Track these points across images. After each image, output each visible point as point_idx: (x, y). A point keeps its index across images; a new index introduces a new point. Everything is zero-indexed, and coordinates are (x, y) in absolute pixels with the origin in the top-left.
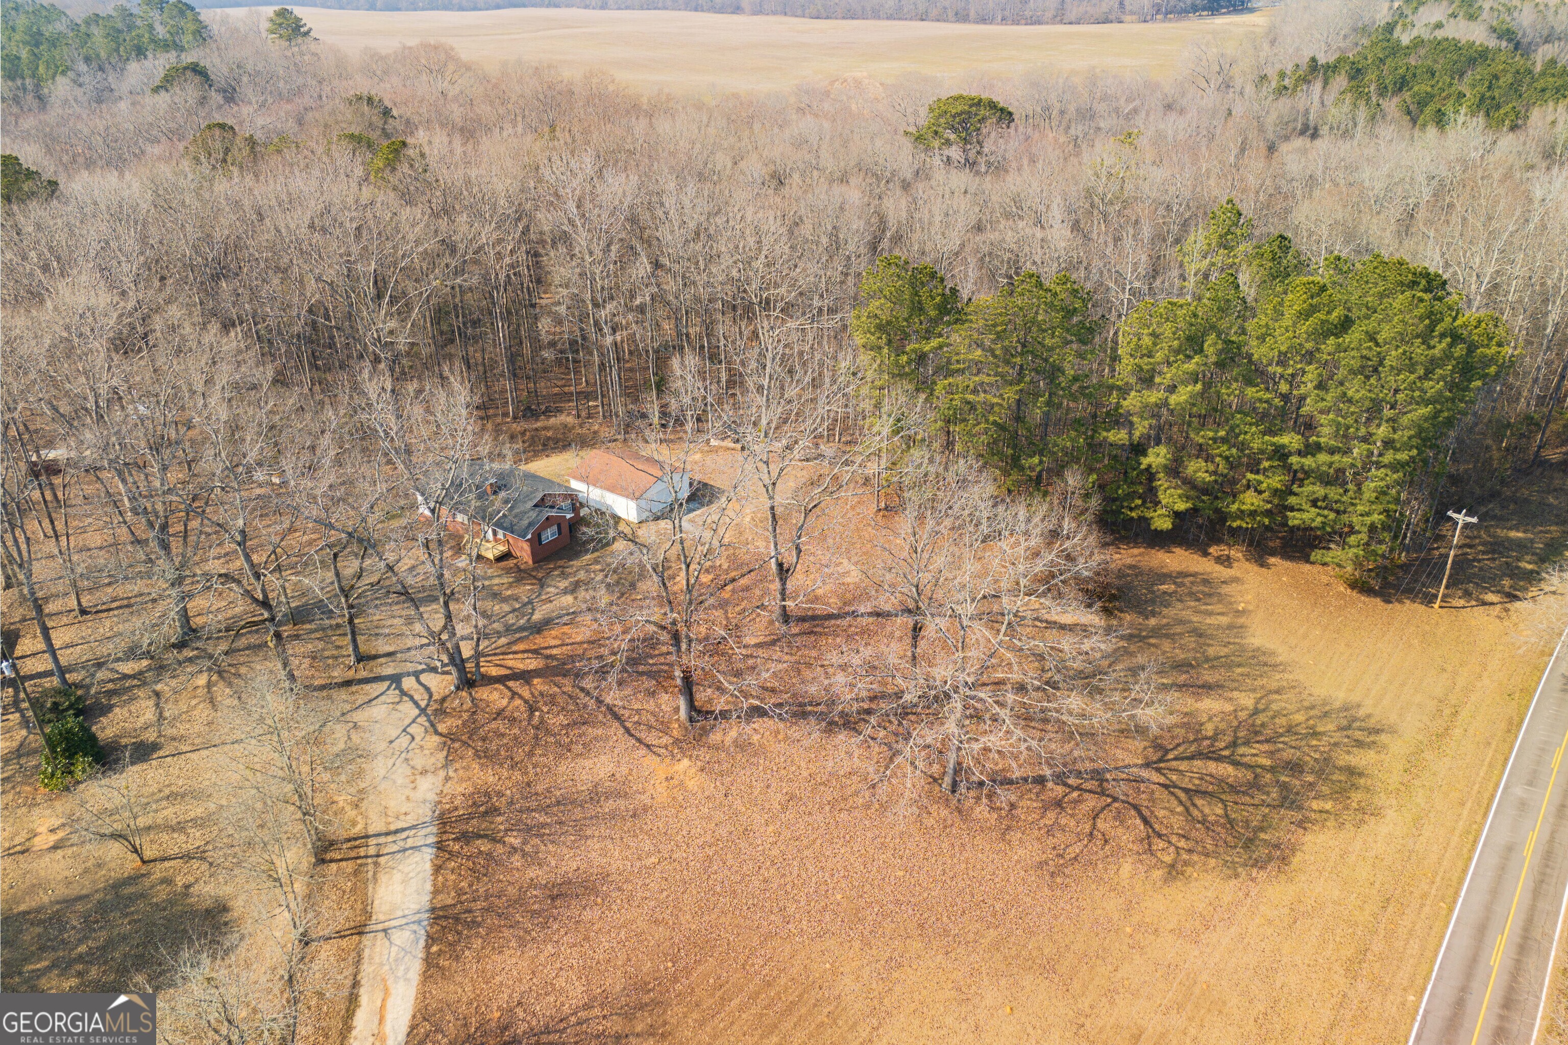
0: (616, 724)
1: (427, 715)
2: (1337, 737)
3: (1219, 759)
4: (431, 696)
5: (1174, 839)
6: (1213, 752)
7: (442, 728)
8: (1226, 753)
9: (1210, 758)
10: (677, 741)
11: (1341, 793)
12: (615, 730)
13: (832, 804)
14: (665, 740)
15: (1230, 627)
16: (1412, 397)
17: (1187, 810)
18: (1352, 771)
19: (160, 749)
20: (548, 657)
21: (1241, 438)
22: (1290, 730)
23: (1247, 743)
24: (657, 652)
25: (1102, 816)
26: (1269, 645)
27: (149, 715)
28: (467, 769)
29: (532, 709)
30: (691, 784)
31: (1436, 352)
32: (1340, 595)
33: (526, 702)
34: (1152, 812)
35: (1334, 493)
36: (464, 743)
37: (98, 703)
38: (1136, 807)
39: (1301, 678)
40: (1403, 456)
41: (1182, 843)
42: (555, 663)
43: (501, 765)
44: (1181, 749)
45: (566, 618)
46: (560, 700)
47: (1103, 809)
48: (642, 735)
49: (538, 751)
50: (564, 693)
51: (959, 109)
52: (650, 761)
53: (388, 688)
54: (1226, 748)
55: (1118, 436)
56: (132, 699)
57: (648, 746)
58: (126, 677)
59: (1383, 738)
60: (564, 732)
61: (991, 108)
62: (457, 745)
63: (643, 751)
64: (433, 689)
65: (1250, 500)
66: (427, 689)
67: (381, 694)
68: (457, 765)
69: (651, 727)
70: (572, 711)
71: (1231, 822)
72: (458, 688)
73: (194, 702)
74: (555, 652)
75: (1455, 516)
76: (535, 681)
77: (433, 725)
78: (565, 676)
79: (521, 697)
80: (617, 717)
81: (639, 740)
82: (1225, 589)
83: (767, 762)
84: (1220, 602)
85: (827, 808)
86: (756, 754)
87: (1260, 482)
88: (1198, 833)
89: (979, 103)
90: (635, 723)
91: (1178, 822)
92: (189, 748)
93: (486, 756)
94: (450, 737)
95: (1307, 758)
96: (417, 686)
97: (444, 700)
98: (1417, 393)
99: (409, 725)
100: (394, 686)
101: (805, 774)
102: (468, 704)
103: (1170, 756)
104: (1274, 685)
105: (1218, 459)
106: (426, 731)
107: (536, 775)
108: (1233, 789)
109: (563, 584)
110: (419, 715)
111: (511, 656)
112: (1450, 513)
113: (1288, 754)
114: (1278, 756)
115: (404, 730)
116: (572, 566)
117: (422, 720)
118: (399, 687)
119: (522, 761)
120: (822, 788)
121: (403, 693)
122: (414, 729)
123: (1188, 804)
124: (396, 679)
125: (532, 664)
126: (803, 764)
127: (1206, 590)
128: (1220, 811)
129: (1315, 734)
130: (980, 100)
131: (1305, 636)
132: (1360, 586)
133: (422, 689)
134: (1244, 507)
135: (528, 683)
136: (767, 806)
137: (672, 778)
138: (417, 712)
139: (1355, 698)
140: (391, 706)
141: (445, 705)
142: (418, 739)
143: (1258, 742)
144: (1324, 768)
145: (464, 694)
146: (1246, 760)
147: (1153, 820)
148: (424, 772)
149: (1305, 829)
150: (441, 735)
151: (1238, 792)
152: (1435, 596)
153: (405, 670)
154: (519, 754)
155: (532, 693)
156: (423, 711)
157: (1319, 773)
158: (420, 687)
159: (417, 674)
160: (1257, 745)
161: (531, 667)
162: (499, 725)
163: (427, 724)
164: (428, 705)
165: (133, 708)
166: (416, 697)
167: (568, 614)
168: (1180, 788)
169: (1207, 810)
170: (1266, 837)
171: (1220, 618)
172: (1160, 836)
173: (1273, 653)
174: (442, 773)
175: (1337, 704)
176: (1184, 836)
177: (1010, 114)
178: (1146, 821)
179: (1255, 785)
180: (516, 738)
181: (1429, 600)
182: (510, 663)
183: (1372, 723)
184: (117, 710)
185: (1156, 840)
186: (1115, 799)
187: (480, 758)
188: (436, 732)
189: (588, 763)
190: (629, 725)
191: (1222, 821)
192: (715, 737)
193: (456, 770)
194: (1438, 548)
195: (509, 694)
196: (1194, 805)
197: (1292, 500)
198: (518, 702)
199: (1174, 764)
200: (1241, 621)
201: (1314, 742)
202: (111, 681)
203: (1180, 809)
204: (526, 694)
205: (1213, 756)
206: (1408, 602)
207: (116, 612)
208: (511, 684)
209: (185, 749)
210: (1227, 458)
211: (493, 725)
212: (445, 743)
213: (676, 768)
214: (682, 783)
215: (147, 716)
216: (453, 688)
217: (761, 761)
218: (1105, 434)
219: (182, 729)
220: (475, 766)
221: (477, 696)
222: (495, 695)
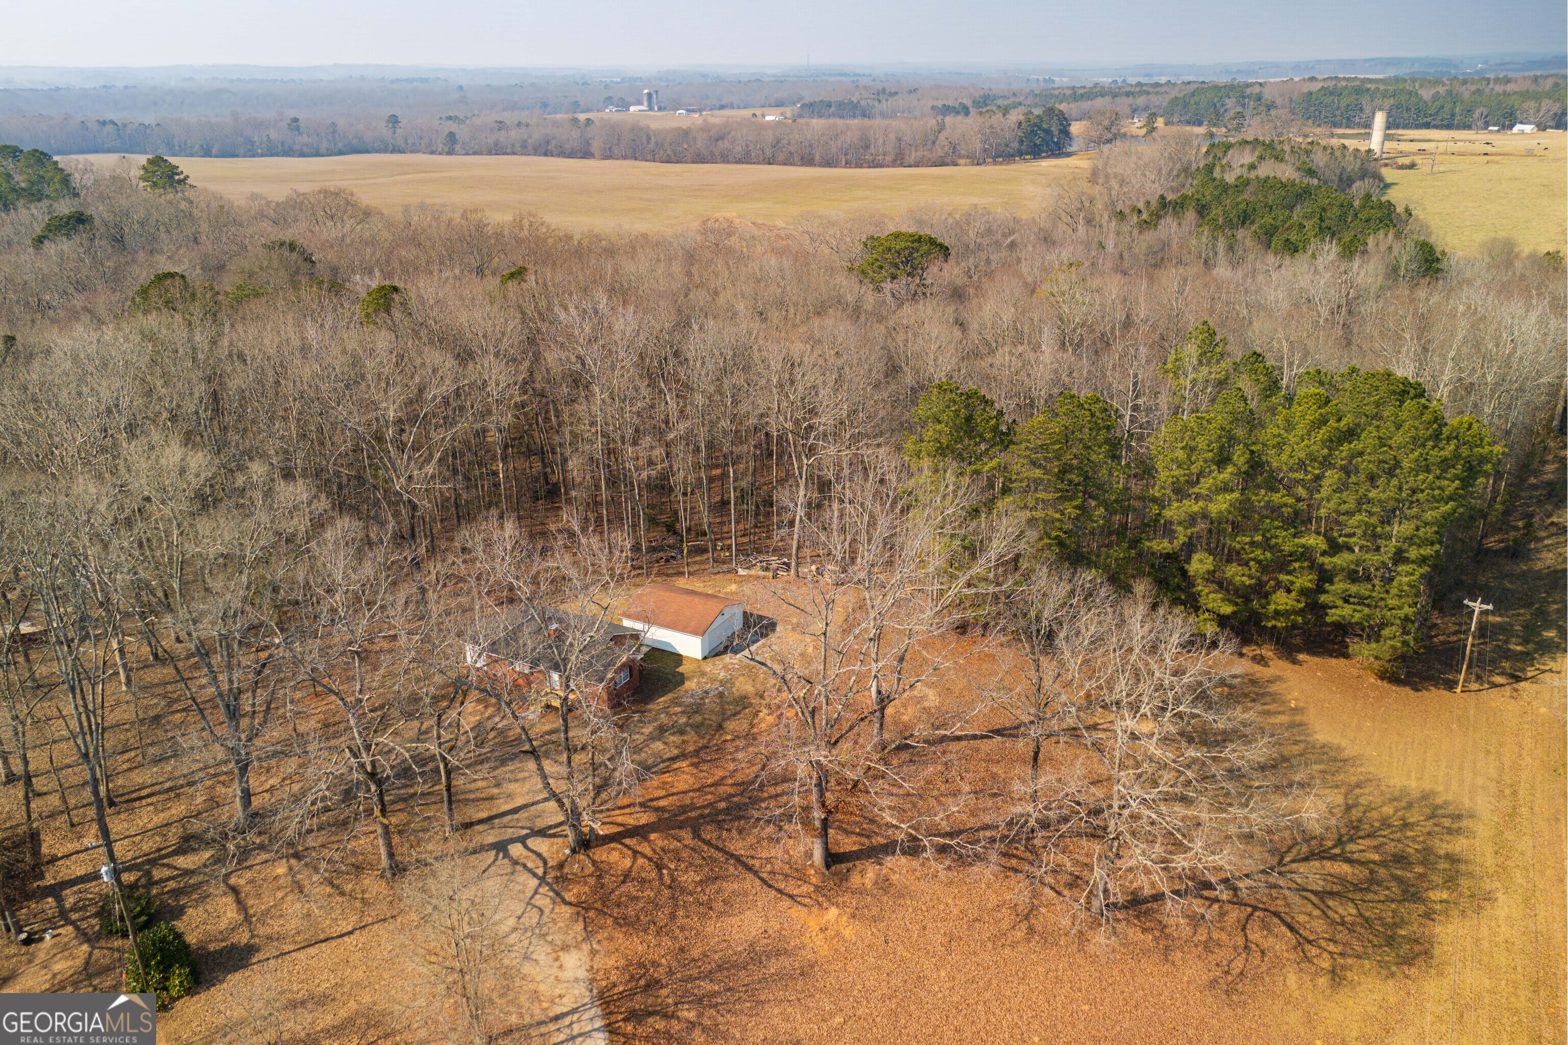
0: (750, 876)
1: (547, 884)
2: (1429, 826)
3: (1333, 858)
4: (545, 863)
5: (1323, 943)
6: (1324, 851)
7: (568, 896)
8: (1337, 851)
9: (1324, 858)
10: (817, 887)
11: (1451, 882)
12: (751, 883)
13: (994, 939)
14: (806, 889)
15: (1292, 725)
16: (1433, 497)
17: (1324, 912)
18: (1451, 858)
19: (258, 950)
20: (657, 809)
21: (1273, 541)
22: (1385, 822)
23: (1352, 840)
24: (766, 795)
25: (1248, 927)
26: (1335, 739)
27: (230, 913)
28: (610, 939)
29: (659, 867)
30: (847, 933)
31: (1446, 453)
32: (1373, 687)
33: (650, 859)
34: (1293, 918)
35: (1362, 589)
36: (600, 912)
37: (164, 906)
38: (1276, 914)
39: (1372, 769)
40: (1427, 551)
41: (1332, 947)
42: (666, 815)
43: (645, 931)
44: (1294, 851)
45: (662, 765)
46: (685, 855)
47: (1247, 920)
48: (782, 886)
49: (681, 913)
50: (685, 846)
51: (903, 245)
52: (797, 913)
53: (496, 860)
54: (1334, 846)
55: (1160, 545)
56: (205, 898)
57: (791, 897)
58: (188, 873)
59: (1464, 823)
60: (699, 889)
61: (931, 244)
62: (591, 914)
63: (787, 903)
64: (545, 855)
65: (1282, 601)
66: (539, 855)
67: (490, 866)
68: (599, 937)
69: (786, 876)
70: (701, 866)
71: (1367, 920)
72: (574, 851)
73: (280, 895)
74: (662, 803)
75: (1471, 604)
76: (653, 836)
77: (558, 894)
78: (680, 828)
79: (644, 856)
80: (749, 869)
81: (780, 891)
82: (1273, 688)
83: (914, 903)
84: (1274, 701)
85: (989, 945)
86: (902, 896)
87: (1292, 583)
88: (1342, 935)
89: (919, 240)
90: (770, 873)
91: (1320, 925)
92: (292, 947)
93: (625, 923)
94: (581, 907)
95: (1409, 850)
96: (526, 853)
97: (561, 866)
98: (1437, 492)
99: (532, 898)
100: (501, 855)
101: (956, 911)
102: (590, 869)
103: (1287, 859)
104: (1353, 780)
105: (1252, 563)
106: (554, 903)
107: (686, 939)
108: (1357, 888)
109: (647, 730)
110: (540, 885)
111: (618, 812)
112: (1466, 602)
113: (1391, 847)
114: (1382, 850)
115: (528, 904)
116: (650, 711)
117: (544, 889)
118: (507, 855)
119: (666, 925)
120: (977, 924)
121: (515, 863)
122: (539, 901)
123: (1322, 906)
124: (501, 847)
125: (644, 818)
126: (950, 901)
127: (1257, 690)
128: (1354, 911)
129: (1406, 825)
130: (920, 237)
131: (1359, 729)
132: (1390, 677)
133: (534, 857)
134: (1280, 608)
135: (645, 838)
136: (930, 948)
137: (826, 929)
138: (536, 882)
139: (1427, 786)
140: (506, 878)
141: (566, 870)
142: (547, 911)
143: (1360, 838)
144: (1428, 857)
145: (582, 857)
146: (1355, 856)
147: (1296, 926)
148: (565, 948)
149: (1433, 920)
150: (570, 904)
151: (1361, 890)
152: (1456, 683)
153: (508, 837)
154: (662, 917)
155: (653, 850)
156: (542, 879)
157: (1424, 863)
158: (530, 854)
159: (522, 840)
160: (1360, 841)
161: (643, 821)
162: (630, 888)
163: (551, 894)
164: (545, 873)
165: (208, 907)
166: (529, 865)
167: (663, 762)
168: (1312, 891)
169: (1341, 911)
170: (1404, 933)
171: (1280, 717)
172: (1309, 942)
173: (1339, 749)
174: (586, 947)
175: (1415, 795)
176: (1330, 940)
177: (947, 249)
178: (1291, 928)
179: (1373, 881)
180: (650, 901)
181: (1450, 685)
182: (620, 819)
183: (1450, 810)
184: (190, 911)
185: (1307, 947)
186: (1255, 908)
187: (621, 926)
188: (564, 901)
189: (734, 920)
190: (765, 875)
191: (1358, 920)
192: (855, 880)
193: (599, 942)
194: (1436, 636)
195: (630, 852)
196: (1328, 907)
197: (1323, 598)
198: (641, 861)
199: (1294, 865)
200: (1298, 718)
201: (1409, 834)
202: (169, 879)
203: (1316, 912)
204: (648, 851)
205: (1323, 855)
206: (1432, 688)
207: (149, 800)
208: (627, 841)
209: (287, 948)
210: (1259, 562)
211: (623, 889)
212: (578, 913)
213: (826, 918)
214: (838, 934)
215: (229, 915)
216: (567, 851)
217: (909, 902)
218: (1148, 544)
219: (274, 926)
220: (619, 935)
221: (596, 858)
222: (615, 856)
